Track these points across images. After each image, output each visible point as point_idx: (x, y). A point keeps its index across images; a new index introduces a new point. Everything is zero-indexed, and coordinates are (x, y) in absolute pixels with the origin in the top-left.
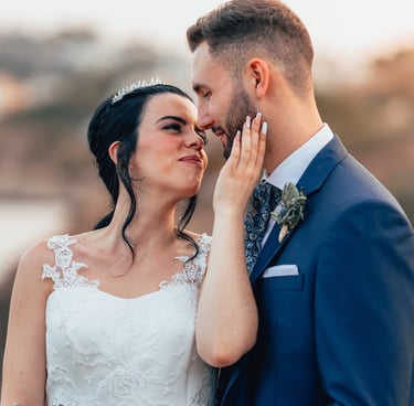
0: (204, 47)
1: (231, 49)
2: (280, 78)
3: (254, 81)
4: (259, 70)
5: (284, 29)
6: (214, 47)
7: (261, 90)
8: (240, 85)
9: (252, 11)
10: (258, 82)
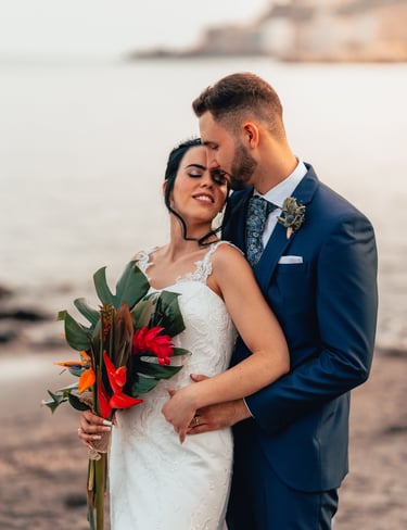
0: (208, 115)
1: (228, 116)
2: (266, 133)
3: (248, 138)
4: (251, 130)
5: (263, 97)
6: (217, 116)
7: (254, 144)
8: (239, 141)
9: (239, 87)
10: (251, 137)
